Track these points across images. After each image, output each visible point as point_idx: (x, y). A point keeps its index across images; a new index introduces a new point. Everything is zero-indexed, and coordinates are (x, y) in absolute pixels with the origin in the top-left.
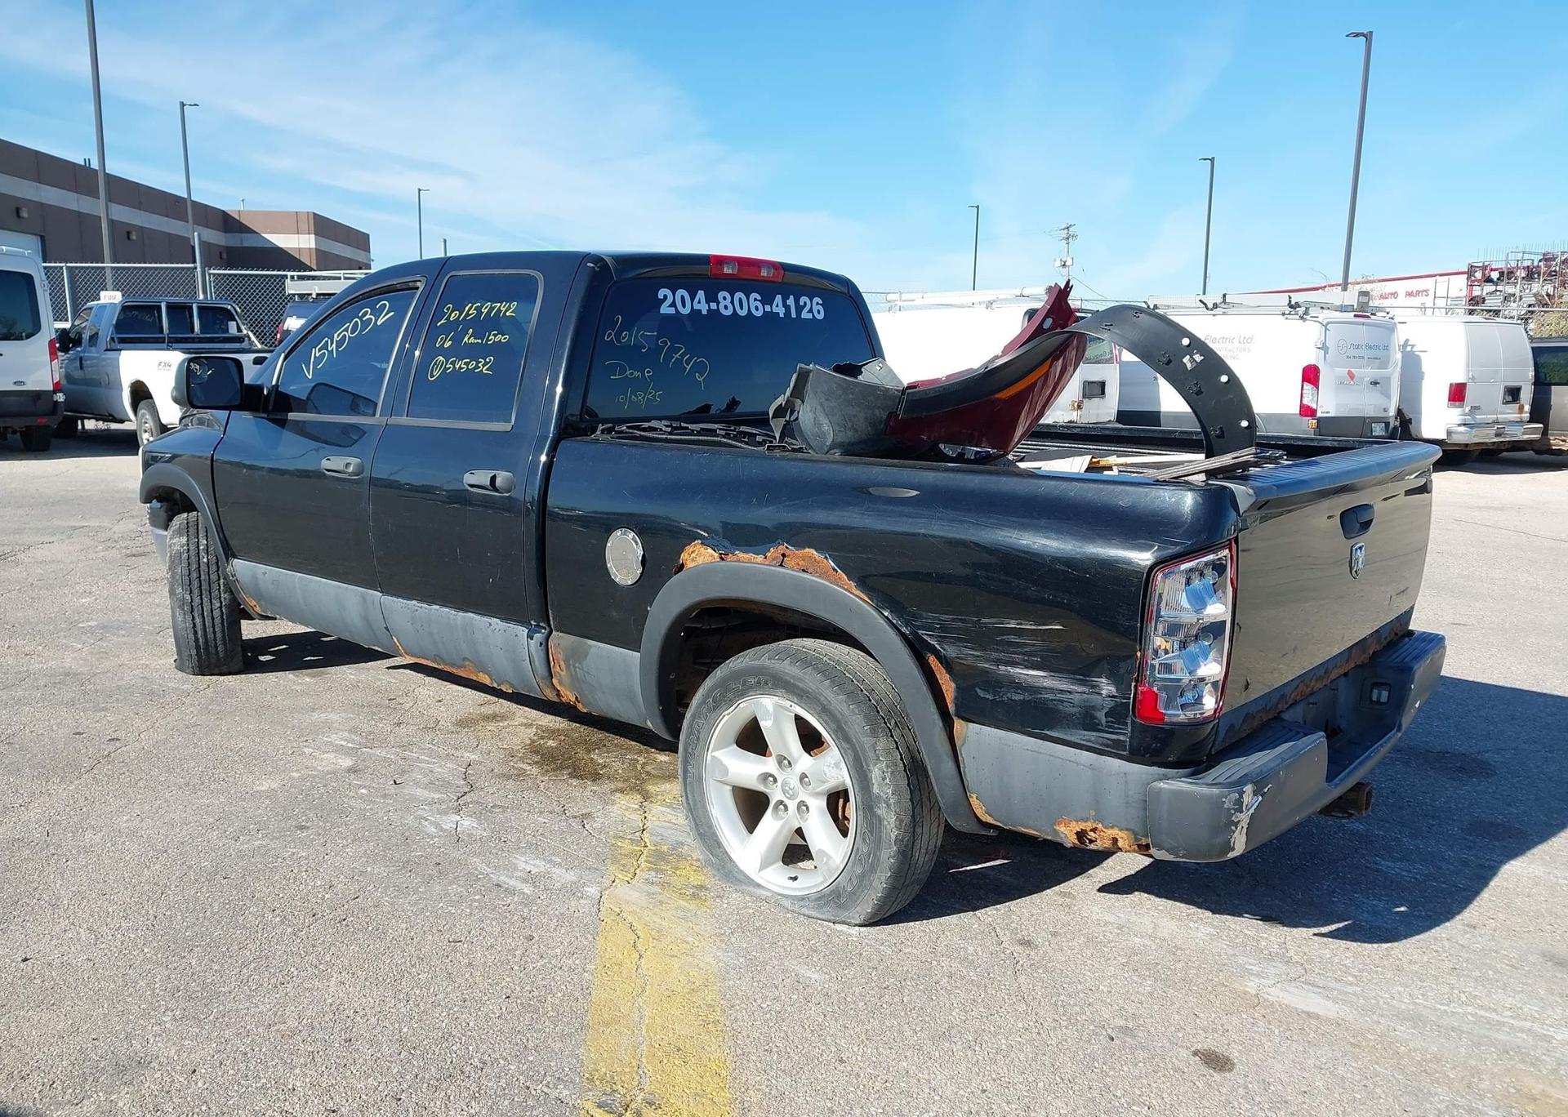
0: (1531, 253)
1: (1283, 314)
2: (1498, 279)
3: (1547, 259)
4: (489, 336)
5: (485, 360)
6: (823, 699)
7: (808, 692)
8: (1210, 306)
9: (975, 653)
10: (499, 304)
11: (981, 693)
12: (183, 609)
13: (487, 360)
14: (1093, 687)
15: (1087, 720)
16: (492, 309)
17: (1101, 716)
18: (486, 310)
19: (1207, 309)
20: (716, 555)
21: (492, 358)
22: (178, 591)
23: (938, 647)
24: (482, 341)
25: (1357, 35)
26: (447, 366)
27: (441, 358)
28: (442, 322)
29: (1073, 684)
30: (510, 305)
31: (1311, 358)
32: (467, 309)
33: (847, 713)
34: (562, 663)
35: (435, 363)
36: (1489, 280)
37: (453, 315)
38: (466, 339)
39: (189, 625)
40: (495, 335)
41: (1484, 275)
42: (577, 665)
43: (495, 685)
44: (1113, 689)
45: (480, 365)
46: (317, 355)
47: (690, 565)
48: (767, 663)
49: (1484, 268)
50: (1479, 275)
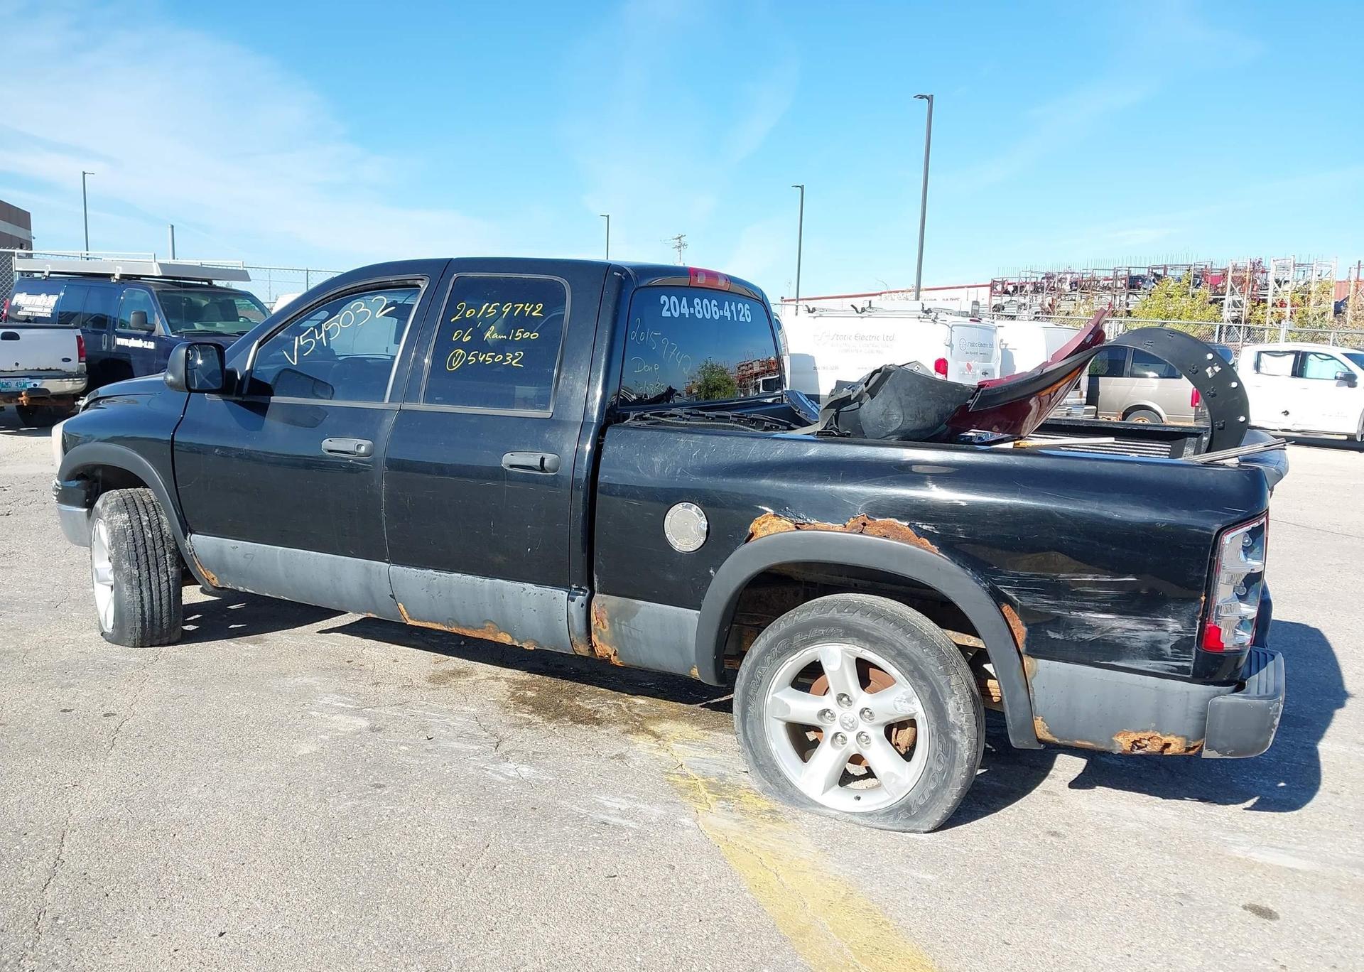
0: (1037, 272)
1: (919, 318)
2: (1013, 292)
3: (1049, 277)
4: (515, 333)
5: (514, 355)
6: (898, 645)
7: (883, 640)
8: (859, 310)
9: (1050, 602)
10: (522, 305)
11: (1052, 635)
12: (131, 584)
13: (516, 354)
14: (1159, 625)
15: (1154, 651)
16: (514, 309)
17: (1167, 648)
18: (508, 310)
19: (857, 312)
20: (791, 525)
21: (522, 353)
22: (124, 567)
23: (1015, 598)
24: (508, 337)
25: (922, 97)
26: (469, 358)
27: (460, 351)
28: (456, 318)
29: (1141, 623)
30: (535, 306)
31: (942, 353)
32: (484, 307)
33: (923, 656)
34: (606, 622)
35: (454, 355)
36: (1006, 292)
37: (468, 312)
38: (488, 335)
39: (137, 598)
40: (523, 333)
41: (1003, 287)
42: (623, 622)
43: (516, 643)
44: (1179, 627)
45: (508, 358)
46: (302, 343)
47: (760, 533)
48: (837, 616)
49: (1003, 283)
50: (999, 288)
